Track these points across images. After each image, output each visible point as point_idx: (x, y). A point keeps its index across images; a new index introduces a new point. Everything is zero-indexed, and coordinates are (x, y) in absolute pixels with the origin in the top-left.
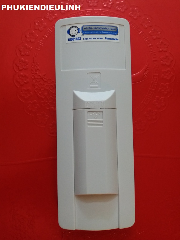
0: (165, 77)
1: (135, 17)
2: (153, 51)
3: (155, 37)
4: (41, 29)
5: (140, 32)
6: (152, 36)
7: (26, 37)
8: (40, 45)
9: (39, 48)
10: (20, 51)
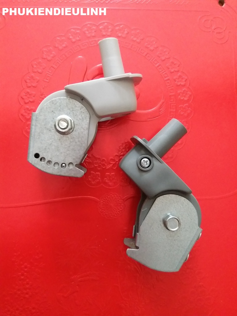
0: (182, 113)
1: (152, 48)
2: (170, 85)
3: (172, 70)
4: (49, 58)
5: (156, 64)
6: (169, 68)
7: (33, 67)
8: (48, 76)
9: (47, 79)
10: (26, 82)
